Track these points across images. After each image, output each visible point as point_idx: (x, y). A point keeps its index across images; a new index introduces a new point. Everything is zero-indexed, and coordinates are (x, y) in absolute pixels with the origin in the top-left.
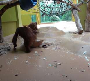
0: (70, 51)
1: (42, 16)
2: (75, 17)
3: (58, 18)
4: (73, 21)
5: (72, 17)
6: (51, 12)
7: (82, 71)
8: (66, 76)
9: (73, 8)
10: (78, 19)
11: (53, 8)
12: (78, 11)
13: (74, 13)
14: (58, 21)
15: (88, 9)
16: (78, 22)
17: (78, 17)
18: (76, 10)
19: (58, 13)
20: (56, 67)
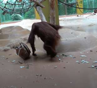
0: (39, 50)
1: (4, 14)
2: (40, 14)
3: (20, 16)
4: (37, 19)
5: (35, 15)
6: (14, 9)
7: (55, 68)
8: (40, 75)
9: (36, 4)
10: (43, 16)
11: (15, 5)
12: (42, 7)
13: (38, 10)
14: (20, 19)
15: (51, 5)
16: (43, 19)
17: (43, 14)
18: (39, 7)
19: (21, 11)
20: (28, 68)
